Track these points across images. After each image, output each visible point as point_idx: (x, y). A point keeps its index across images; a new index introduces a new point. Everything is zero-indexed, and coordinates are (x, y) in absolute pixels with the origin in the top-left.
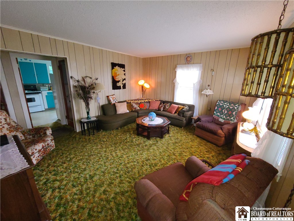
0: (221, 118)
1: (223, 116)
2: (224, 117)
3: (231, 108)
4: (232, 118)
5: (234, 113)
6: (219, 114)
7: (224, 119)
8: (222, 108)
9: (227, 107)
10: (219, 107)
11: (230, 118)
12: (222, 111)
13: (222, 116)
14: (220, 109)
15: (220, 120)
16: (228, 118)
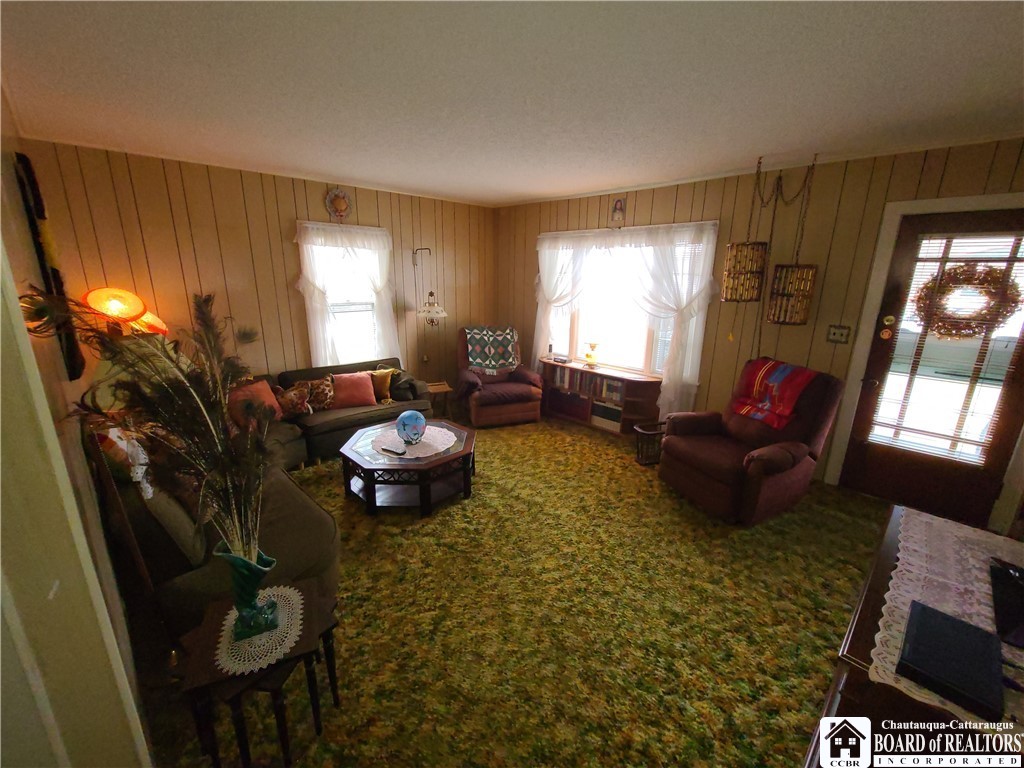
0: (487, 366)
1: (490, 362)
2: (493, 363)
3: (500, 338)
4: (511, 360)
5: (510, 348)
6: (479, 360)
7: (494, 367)
8: (482, 343)
9: (491, 339)
10: (475, 345)
11: (507, 360)
12: (483, 351)
13: (487, 362)
14: (478, 348)
15: (489, 371)
16: (501, 362)
